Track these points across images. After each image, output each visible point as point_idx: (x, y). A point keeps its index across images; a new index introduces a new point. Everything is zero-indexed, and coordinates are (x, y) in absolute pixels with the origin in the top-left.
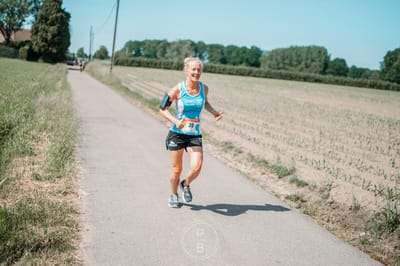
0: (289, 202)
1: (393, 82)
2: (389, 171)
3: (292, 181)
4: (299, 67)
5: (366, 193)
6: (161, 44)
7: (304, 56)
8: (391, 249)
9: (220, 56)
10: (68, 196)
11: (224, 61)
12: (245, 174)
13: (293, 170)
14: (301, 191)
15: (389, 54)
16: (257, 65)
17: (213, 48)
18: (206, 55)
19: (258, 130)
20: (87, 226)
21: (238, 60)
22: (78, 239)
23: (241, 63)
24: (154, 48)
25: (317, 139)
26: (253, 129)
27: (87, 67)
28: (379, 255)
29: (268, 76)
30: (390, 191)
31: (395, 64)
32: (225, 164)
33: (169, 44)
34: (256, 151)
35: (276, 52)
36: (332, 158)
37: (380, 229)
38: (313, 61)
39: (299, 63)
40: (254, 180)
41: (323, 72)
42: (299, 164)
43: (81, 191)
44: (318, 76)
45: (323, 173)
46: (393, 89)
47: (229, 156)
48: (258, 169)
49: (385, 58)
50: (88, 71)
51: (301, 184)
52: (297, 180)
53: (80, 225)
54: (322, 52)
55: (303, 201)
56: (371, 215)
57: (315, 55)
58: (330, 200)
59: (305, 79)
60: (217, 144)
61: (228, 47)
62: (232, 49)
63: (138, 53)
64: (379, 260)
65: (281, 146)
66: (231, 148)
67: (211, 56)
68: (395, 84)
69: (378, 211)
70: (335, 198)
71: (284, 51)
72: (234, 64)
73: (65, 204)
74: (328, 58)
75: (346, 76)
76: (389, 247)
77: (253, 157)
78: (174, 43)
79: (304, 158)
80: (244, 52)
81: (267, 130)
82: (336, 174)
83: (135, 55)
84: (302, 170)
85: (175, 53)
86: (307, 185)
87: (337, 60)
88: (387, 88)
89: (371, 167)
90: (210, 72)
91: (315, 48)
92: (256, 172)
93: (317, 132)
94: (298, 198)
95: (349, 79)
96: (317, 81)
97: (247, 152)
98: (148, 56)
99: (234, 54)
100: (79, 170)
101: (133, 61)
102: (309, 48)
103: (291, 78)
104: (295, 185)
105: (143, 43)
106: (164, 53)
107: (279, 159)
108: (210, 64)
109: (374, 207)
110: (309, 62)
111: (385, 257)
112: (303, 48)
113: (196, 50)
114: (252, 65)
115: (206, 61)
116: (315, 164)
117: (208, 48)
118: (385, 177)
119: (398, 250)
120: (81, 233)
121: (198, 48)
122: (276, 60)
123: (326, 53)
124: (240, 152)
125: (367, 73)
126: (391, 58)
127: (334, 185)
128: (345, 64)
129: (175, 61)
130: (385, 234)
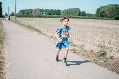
0: (71, 51)
1: (99, 17)
2: (100, 40)
3: (72, 45)
4: (72, 14)
6: (30, 10)
7: (73, 11)
8: (103, 62)
9: (48, 13)
10: (1, 54)
11: (50, 14)
13: (72, 42)
14: (74, 48)
15: (98, 9)
16: (60, 14)
17: (46, 10)
18: (44, 13)
20: (7, 62)
21: (54, 13)
22: (4, 66)
23: (55, 14)
24: (28, 11)
25: (78, 33)
28: (100, 64)
30: (101, 45)
31: (100, 12)
32: (51, 42)
33: (33, 10)
35: (65, 11)
36: (83, 38)
37: (99, 56)
38: (76, 12)
39: (72, 13)
41: (79, 16)
42: (73, 40)
43: (5, 52)
44: (78, 17)
45: (81, 42)
46: (100, 19)
47: (52, 40)
49: (97, 10)
52: (73, 45)
53: (5, 62)
54: (78, 9)
55: (75, 51)
56: (96, 53)
57: (76, 11)
58: (83, 49)
59: (74, 18)
60: (48, 37)
61: (51, 10)
62: (52, 10)
63: (24, 13)
64: (100, 65)
66: (53, 37)
67: (46, 13)
68: (100, 18)
69: (98, 51)
70: (85, 49)
71: (67, 10)
72: (53, 15)
74: (80, 11)
75: (85, 16)
76: (102, 62)
78: (34, 10)
79: (75, 38)
80: (56, 11)
82: (85, 42)
83: (23, 14)
85: (35, 13)
86: (76, 46)
87: (83, 12)
88: (98, 19)
89: (95, 39)
90: (46, 17)
91: (76, 8)
93: (78, 31)
94: (74, 50)
95: (87, 17)
96: (77, 18)
98: (26, 14)
99: (52, 12)
100: (5, 46)
101: (22, 16)
102: (74, 9)
104: (73, 46)
105: (25, 10)
106: (31, 13)
108: (45, 15)
110: (75, 13)
112: (73, 9)
113: (41, 11)
114: (58, 15)
115: (44, 15)
116: (78, 40)
117: (45, 11)
118: (100, 42)
119: (105, 62)
120: (5, 64)
121: (42, 11)
122: (65, 13)
123: (79, 10)
124: (55, 38)
125: (92, 15)
126: (98, 10)
127: (84, 45)
128: (85, 13)
129: (35, 15)
130: (101, 58)
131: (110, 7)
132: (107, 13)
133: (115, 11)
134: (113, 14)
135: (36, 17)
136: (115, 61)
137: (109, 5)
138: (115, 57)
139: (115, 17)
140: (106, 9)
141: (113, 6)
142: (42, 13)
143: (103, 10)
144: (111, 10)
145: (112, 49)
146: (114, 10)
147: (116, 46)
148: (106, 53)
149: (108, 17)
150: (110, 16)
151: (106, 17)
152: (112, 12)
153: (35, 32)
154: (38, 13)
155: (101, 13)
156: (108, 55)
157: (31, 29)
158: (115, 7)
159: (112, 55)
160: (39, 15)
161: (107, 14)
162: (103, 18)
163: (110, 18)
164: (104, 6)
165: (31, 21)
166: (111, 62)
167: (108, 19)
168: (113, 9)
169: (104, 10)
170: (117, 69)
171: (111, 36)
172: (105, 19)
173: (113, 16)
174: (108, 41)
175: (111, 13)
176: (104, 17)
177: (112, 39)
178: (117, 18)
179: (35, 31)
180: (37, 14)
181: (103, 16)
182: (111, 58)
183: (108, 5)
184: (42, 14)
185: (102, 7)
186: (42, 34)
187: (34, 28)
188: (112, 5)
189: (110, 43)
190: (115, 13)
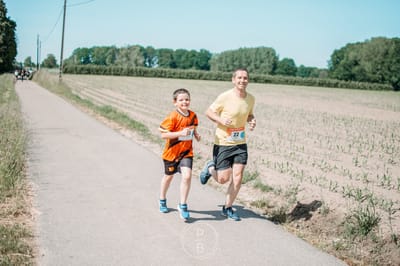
0: (255, 208)
1: (341, 79)
2: (354, 170)
3: (256, 187)
4: (249, 68)
5: (333, 195)
6: (110, 51)
7: (253, 57)
8: (367, 254)
9: (170, 60)
10: (20, 217)
11: (174, 65)
13: (256, 175)
14: (266, 196)
15: (336, 52)
16: (207, 68)
17: (163, 52)
18: (155, 60)
20: (43, 251)
21: (189, 63)
23: (191, 66)
24: (103, 54)
25: (276, 141)
26: (210, 133)
27: (35, 77)
29: (219, 78)
30: (359, 192)
31: (342, 62)
33: (118, 50)
35: (226, 55)
36: (294, 159)
37: (352, 233)
38: (262, 62)
39: (249, 64)
41: (272, 73)
42: (261, 168)
43: (33, 211)
44: (268, 76)
45: (287, 175)
46: (342, 87)
49: (332, 56)
50: (36, 81)
51: (266, 189)
52: (261, 185)
53: (34, 250)
54: (270, 52)
55: (269, 207)
56: (342, 218)
57: (263, 56)
58: (297, 204)
59: (256, 80)
61: (178, 51)
62: (181, 53)
63: (87, 61)
67: (161, 61)
68: (343, 82)
69: (349, 213)
70: (302, 202)
71: (233, 52)
72: (184, 68)
73: (17, 227)
74: (276, 58)
75: (295, 75)
76: (364, 252)
78: (122, 49)
79: (266, 162)
80: (194, 55)
82: (302, 176)
83: (84, 63)
84: (266, 174)
85: (125, 59)
86: (271, 189)
87: (285, 60)
88: (336, 86)
89: (335, 167)
90: (161, 76)
91: (264, 48)
93: (274, 134)
94: (264, 204)
95: (298, 78)
96: (267, 81)
97: (206, 158)
98: (96, 63)
99: (183, 58)
100: (30, 186)
101: (82, 69)
102: (258, 49)
104: (259, 190)
105: (92, 50)
106: (113, 60)
108: (162, 69)
109: (345, 210)
110: (258, 62)
112: (252, 49)
113: (145, 55)
114: (202, 68)
115: (156, 66)
116: (278, 167)
117: (158, 53)
118: (351, 177)
119: (374, 255)
120: (36, 259)
121: (147, 53)
122: (226, 62)
123: (274, 54)
125: (316, 71)
126: (338, 56)
127: (299, 188)
128: (293, 64)
129: (125, 67)
130: (358, 238)
131: (377, 45)
132: (368, 66)
133: (394, 60)
134: (387, 72)
135: (130, 73)
137: (373, 39)
139: (394, 79)
140: (364, 52)
141: (387, 44)
142: (149, 61)
143: (352, 55)
144: (379, 58)
146: (390, 56)
148: (375, 223)
149: (369, 80)
150: (378, 76)
151: (362, 81)
152: (383, 63)
153: (128, 133)
154: (136, 62)
155: (347, 67)
156: (384, 231)
158: (393, 47)
159: (396, 231)
160: (139, 67)
161: (366, 68)
162: (353, 82)
163: (375, 84)
164: (358, 43)
165: (111, 89)
166: (394, 255)
167: (371, 88)
168: (387, 53)
169: (356, 57)
171: (388, 157)
172: (359, 88)
173: (386, 77)
175: (379, 67)
176: (355, 80)
177: (390, 166)
179: (128, 127)
180: (132, 62)
181: (352, 77)
182: (396, 240)
183: (370, 39)
184: (147, 64)
185: (349, 45)
186: (152, 141)
187: (125, 117)
188: (384, 39)
189: (385, 182)
190: (392, 69)
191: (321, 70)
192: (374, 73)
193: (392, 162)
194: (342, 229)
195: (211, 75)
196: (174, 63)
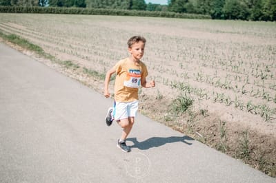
2: (180, 71)
4: (113, 5)
5: (165, 87)
8: (185, 122)
9: (57, 1)
11: (60, 5)
12: (82, 82)
16: (84, 6)
18: (47, 1)
19: (88, 51)
21: (70, 3)
23: (72, 5)
26: (85, 50)
28: (178, 127)
29: (92, 13)
30: (181, 85)
31: (178, 0)
32: (68, 76)
34: (88, 65)
37: (177, 110)
38: (122, 1)
39: (113, 3)
40: (89, 86)
41: (130, 9)
44: (126, 11)
46: (177, 17)
47: (69, 71)
48: (92, 77)
56: (170, 101)
58: (142, 94)
59: (118, 14)
60: (60, 63)
64: (178, 130)
65: (106, 60)
66: (71, 65)
67: (51, 1)
68: (178, 13)
69: (174, 98)
70: (145, 93)
72: (68, 6)
75: (145, 10)
76: (184, 121)
77: (87, 70)
81: (95, 51)
88: (173, 16)
89: (168, 70)
90: (51, 13)
92: (90, 80)
95: (147, 12)
96: (126, 14)
97: (83, 66)
98: (3, 4)
103: (108, 13)
106: (16, 2)
107: (105, 69)
108: (50, 8)
109: (171, 96)
110: (119, 2)
111: (181, 128)
114: (80, 6)
115: (47, 5)
118: (177, 75)
119: (189, 123)
122: (97, 2)
124: (78, 67)
125: (160, 7)
128: (144, 2)
129: (25, 6)
130: (180, 113)
132: (194, 2)
134: (207, 6)
135: (28, 11)
136: (211, 119)
138: (211, 110)
139: (212, 11)
142: (42, 2)
145: (204, 92)
147: (213, 87)
148: (191, 104)
149: (195, 12)
150: (201, 9)
151: (191, 13)
153: (28, 53)
154: (33, 2)
155: (181, 4)
156: (195, 108)
157: (19, 44)
159: (203, 107)
160: (35, 7)
161: (194, 4)
162: (185, 14)
163: (200, 15)
165: (15, 23)
166: (202, 122)
167: (197, 18)
170: (214, 138)
171: (202, 62)
172: (189, 18)
173: (207, 10)
174: (196, 74)
175: (202, 3)
176: (186, 12)
177: (203, 67)
178: (216, 14)
179: (28, 49)
180: (30, 3)
181: (184, 10)
182: (203, 113)
184: (41, 4)
186: (46, 57)
187: (26, 41)
189: (199, 78)
190: (211, 4)
191: (163, 6)
192: (199, 7)
193: (205, 65)
194: (170, 108)
195: (86, 11)
196: (60, 3)
